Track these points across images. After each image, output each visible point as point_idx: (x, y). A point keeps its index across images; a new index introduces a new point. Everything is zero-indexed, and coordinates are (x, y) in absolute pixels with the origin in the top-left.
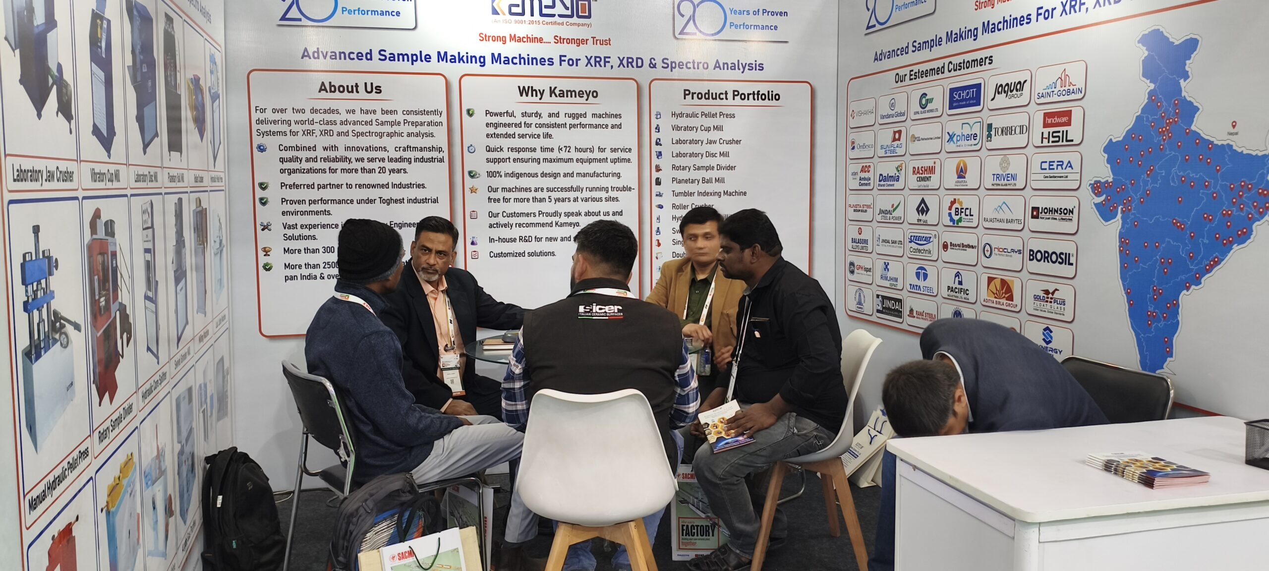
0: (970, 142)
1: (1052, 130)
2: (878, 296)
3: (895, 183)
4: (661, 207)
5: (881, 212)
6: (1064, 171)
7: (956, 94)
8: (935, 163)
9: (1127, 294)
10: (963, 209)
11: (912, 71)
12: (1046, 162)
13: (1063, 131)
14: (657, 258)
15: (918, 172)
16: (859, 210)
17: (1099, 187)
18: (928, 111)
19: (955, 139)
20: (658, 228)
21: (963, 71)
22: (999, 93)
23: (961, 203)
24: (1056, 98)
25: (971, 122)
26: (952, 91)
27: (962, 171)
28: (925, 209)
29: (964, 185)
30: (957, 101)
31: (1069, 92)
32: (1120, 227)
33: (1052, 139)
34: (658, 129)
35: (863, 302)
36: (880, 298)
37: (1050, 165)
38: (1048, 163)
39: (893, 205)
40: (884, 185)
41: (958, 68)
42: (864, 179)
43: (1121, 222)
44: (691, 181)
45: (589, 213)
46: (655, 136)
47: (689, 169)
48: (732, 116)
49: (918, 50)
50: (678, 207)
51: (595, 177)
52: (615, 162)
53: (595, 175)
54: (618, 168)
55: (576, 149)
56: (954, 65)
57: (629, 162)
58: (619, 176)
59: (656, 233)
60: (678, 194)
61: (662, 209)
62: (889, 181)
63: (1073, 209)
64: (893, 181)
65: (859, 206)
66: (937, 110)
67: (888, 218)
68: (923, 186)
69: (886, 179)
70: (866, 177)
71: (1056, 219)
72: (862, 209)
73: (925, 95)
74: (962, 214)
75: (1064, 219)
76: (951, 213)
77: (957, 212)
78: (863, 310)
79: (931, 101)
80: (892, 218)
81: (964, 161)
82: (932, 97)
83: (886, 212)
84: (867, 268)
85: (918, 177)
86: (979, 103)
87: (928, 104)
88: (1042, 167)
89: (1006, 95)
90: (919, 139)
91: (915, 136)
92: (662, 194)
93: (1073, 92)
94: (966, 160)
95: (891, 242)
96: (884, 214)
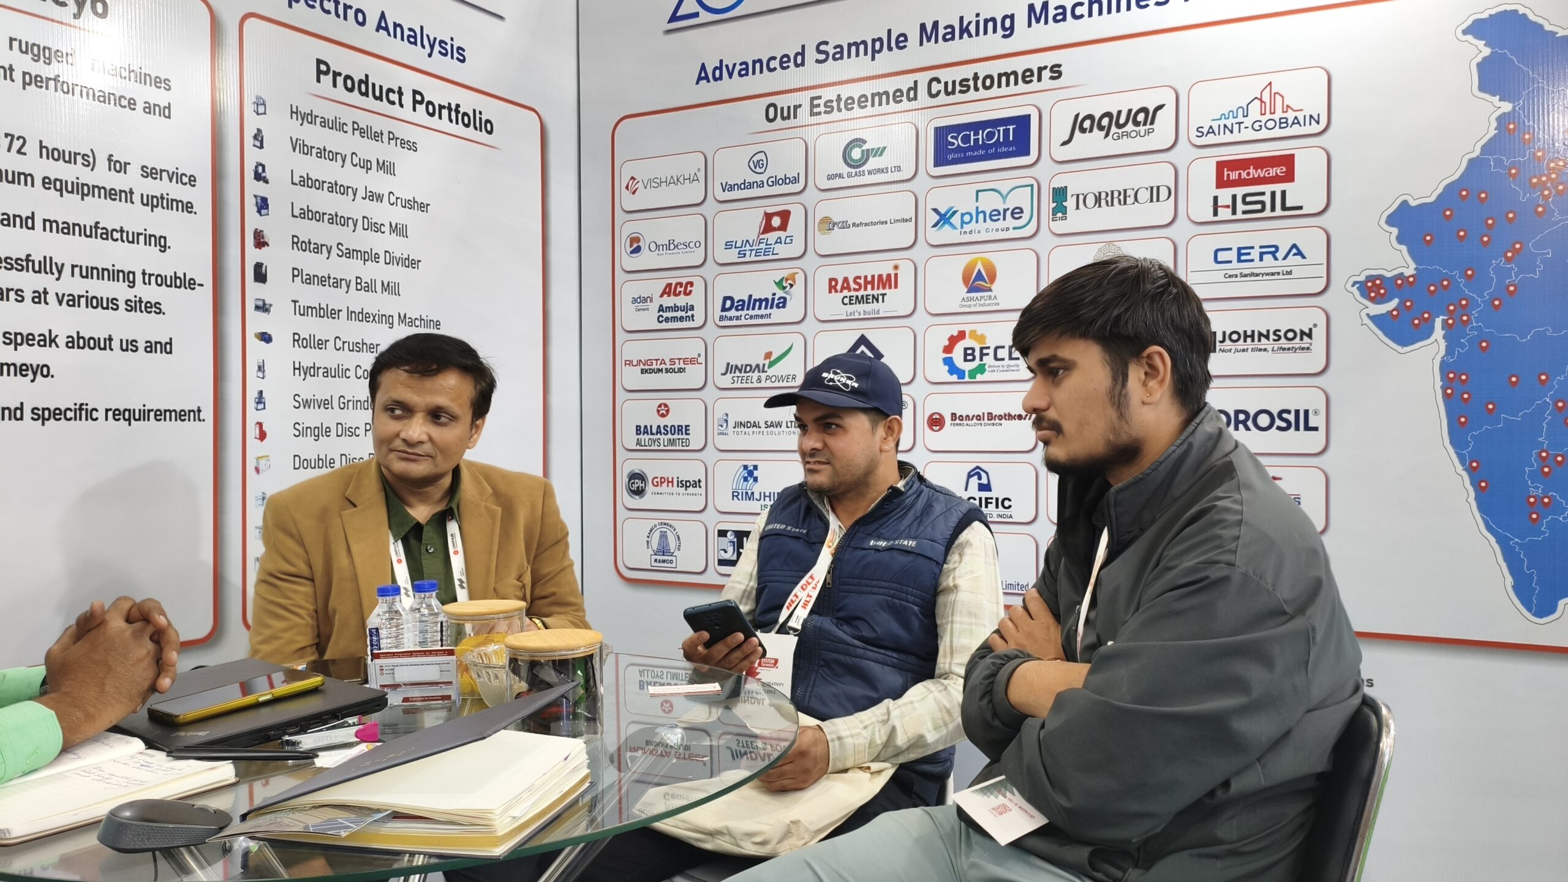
0: (1001, 224)
1: (1240, 191)
2: (722, 533)
3: (774, 311)
4: (266, 338)
5: (730, 368)
6: (1280, 262)
7: (956, 138)
8: (896, 267)
9: (1471, 470)
10: (988, 348)
11: (820, 97)
12: (1230, 249)
13: (1273, 194)
14: (257, 470)
15: (849, 288)
16: (660, 370)
17: (1379, 287)
18: (870, 173)
19: (956, 220)
20: (261, 392)
21: (972, 94)
22: (1083, 130)
23: (981, 338)
24: (1248, 134)
25: (1004, 187)
26: (941, 133)
27: (979, 276)
28: (871, 356)
29: (989, 305)
30: (959, 149)
31: (1283, 123)
32: (1442, 352)
33: (1240, 207)
34: (258, 137)
35: (672, 548)
36: (730, 536)
37: (1239, 254)
38: (1235, 252)
39: (768, 355)
40: (738, 318)
41: (958, 88)
42: (675, 308)
43: (1443, 344)
44: (332, 281)
45: (81, 341)
46: (253, 156)
47: (329, 252)
48: (412, 146)
49: (835, 59)
50: (305, 341)
51: (96, 237)
52: (153, 206)
53: (97, 231)
54: (159, 222)
55: (44, 151)
56: (946, 84)
57: (191, 212)
58: (163, 244)
59: (254, 405)
60: (305, 311)
61: (270, 344)
62: (753, 309)
63: (1310, 330)
64: (766, 308)
65: (659, 362)
66: (898, 169)
67: (754, 380)
68: (862, 313)
69: (743, 305)
70: (679, 305)
71: (1265, 350)
72: (669, 367)
73: (859, 142)
74: (985, 358)
75: (1289, 349)
76: (951, 358)
77: (970, 355)
78: (674, 565)
79: (880, 152)
80: (768, 378)
81: (987, 260)
82: (882, 146)
83: (748, 368)
84: (686, 482)
85: (846, 297)
86: (1026, 152)
87: (871, 159)
88: (1219, 259)
89: (1104, 133)
90: (844, 225)
91: (835, 220)
92: (271, 305)
93: (1296, 121)
94: (993, 258)
95: (762, 425)
96: (741, 372)
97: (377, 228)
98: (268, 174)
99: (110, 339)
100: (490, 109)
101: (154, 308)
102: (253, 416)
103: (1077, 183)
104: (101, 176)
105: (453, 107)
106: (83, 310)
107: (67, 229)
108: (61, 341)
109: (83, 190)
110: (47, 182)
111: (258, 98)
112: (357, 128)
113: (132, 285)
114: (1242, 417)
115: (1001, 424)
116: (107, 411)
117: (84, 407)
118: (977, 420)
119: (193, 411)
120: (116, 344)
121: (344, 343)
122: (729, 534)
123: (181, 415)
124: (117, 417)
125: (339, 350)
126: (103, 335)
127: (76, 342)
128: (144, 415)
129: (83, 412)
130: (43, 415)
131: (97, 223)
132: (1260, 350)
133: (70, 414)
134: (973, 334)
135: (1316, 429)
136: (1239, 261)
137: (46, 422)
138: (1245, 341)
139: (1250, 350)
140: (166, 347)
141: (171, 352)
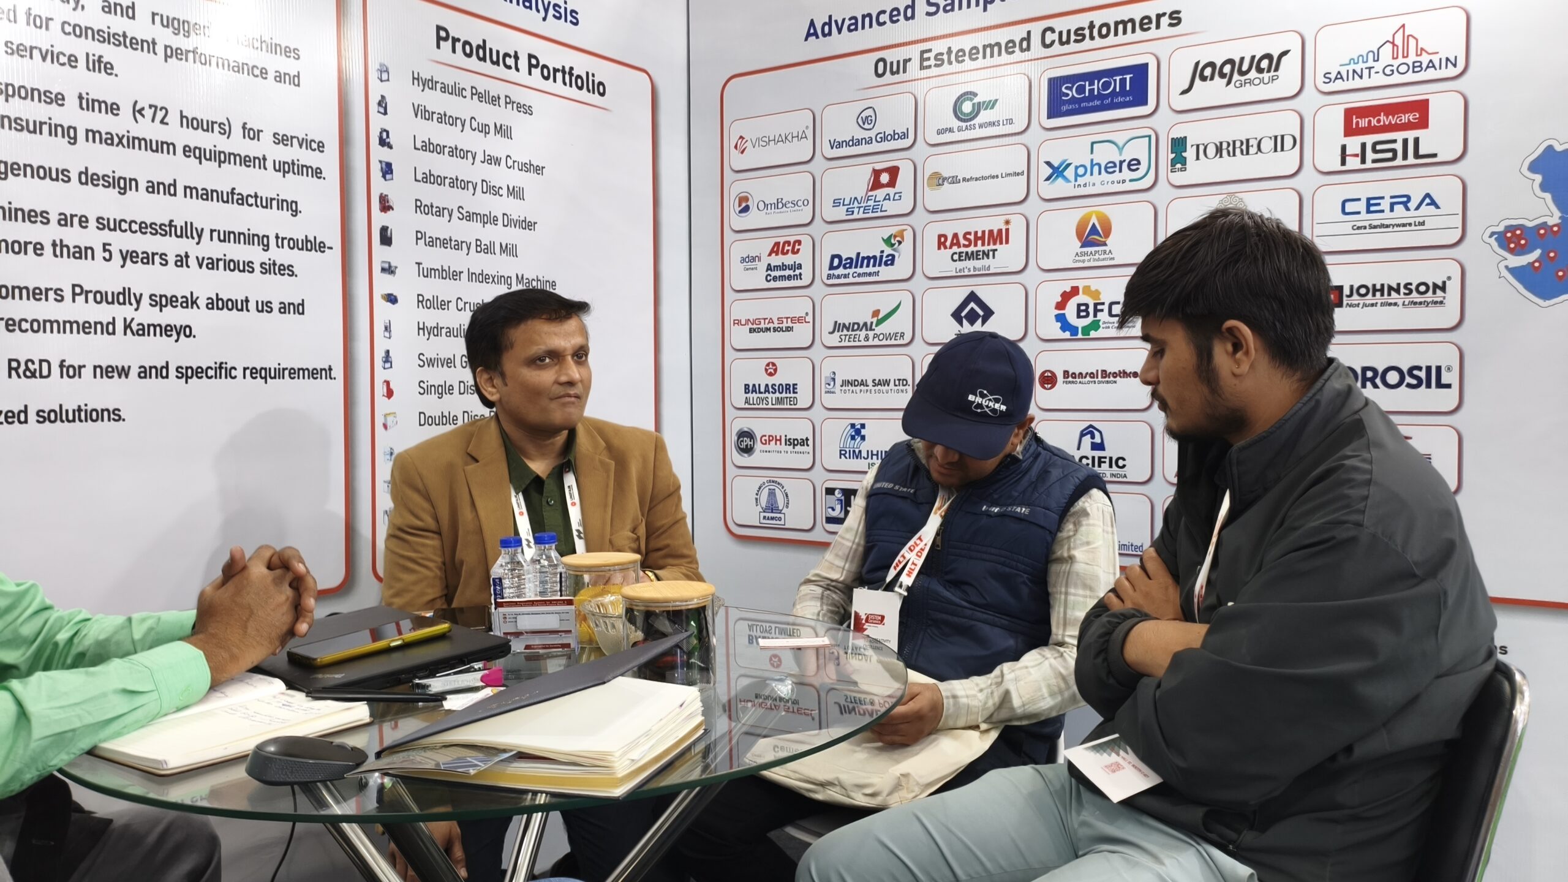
0: (1117, 176)
1: (1370, 139)
2: (830, 491)
3: (883, 269)
4: (392, 299)
5: (838, 327)
6: (1412, 213)
7: (1070, 89)
8: (1007, 222)
10: (1103, 304)
11: (930, 51)
12: (1359, 200)
13: (1405, 141)
14: (385, 426)
15: (958, 245)
16: (768, 329)
17: (1520, 237)
18: (981, 126)
19: (1070, 173)
20: (388, 352)
21: (1087, 44)
22: (1203, 78)
23: (1096, 294)
24: (1379, 80)
25: (1120, 138)
26: (1055, 84)
27: (1094, 229)
28: (981, 313)
29: (1104, 259)
30: (1073, 101)
31: (1417, 67)
33: (1370, 155)
34: (382, 103)
35: (781, 504)
36: (838, 494)
37: (1369, 205)
38: (1364, 202)
39: (876, 313)
40: (846, 276)
41: (1073, 37)
42: (783, 267)
44: (453, 243)
45: (220, 303)
46: (378, 122)
47: (450, 216)
48: (527, 110)
49: (946, 11)
50: (428, 303)
51: (233, 203)
52: (284, 172)
53: (234, 197)
54: (291, 187)
55: (185, 120)
56: (1061, 33)
57: (320, 178)
58: (294, 208)
59: (381, 363)
60: (428, 273)
61: (396, 305)
62: (861, 266)
63: (1444, 283)
64: (874, 266)
65: (767, 321)
66: (1010, 121)
67: (862, 338)
68: (972, 269)
69: (851, 264)
70: (786, 263)
71: (1395, 304)
72: (776, 326)
73: (969, 95)
74: (1099, 314)
75: (1421, 303)
76: (1064, 314)
77: (1083, 311)
78: (782, 522)
79: (991, 104)
80: (876, 336)
81: (1103, 214)
82: (993, 99)
83: (856, 327)
84: (794, 440)
85: (956, 253)
86: (1144, 102)
87: (982, 112)
88: (1347, 210)
89: (1225, 81)
90: (954, 180)
91: (945, 175)
92: (396, 267)
93: (1431, 65)
94: (1108, 211)
95: (870, 383)
96: (848, 331)
97: (495, 191)
98: (392, 140)
99: (247, 301)
100: (602, 71)
101: (287, 270)
102: (381, 375)
103: (1196, 132)
104: (237, 144)
105: (567, 70)
106: (221, 274)
107: (207, 195)
108: (202, 303)
109: (221, 158)
110: (187, 151)
111: (381, 65)
112: (475, 93)
113: (266, 248)
114: (1369, 374)
115: (1115, 382)
116: (245, 369)
117: (224, 366)
118: (1091, 377)
119: (325, 369)
120: (252, 305)
121: (465, 303)
122: (837, 492)
123: (314, 374)
124: (254, 375)
125: (461, 310)
126: (240, 297)
127: (216, 303)
128: (279, 373)
129: (223, 370)
130: (187, 373)
131: (233, 189)
132: (1390, 304)
133: (211, 373)
134: (1087, 290)
135: (1449, 386)
136: (1368, 211)
137: (189, 380)
138: (1374, 295)
139: (1379, 305)
140: (299, 308)
141: (303, 313)
